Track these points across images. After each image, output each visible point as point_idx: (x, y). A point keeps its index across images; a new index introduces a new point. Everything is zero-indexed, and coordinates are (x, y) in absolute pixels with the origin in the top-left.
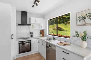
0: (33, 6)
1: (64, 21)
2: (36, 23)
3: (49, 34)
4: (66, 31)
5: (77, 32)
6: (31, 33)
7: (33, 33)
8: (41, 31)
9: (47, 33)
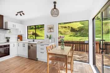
0: (17, 15)
1: (39, 27)
2: (14, 28)
3: (28, 39)
4: (42, 36)
5: (47, 35)
6: (7, 38)
7: (9, 38)
8: (18, 36)
9: (26, 38)
